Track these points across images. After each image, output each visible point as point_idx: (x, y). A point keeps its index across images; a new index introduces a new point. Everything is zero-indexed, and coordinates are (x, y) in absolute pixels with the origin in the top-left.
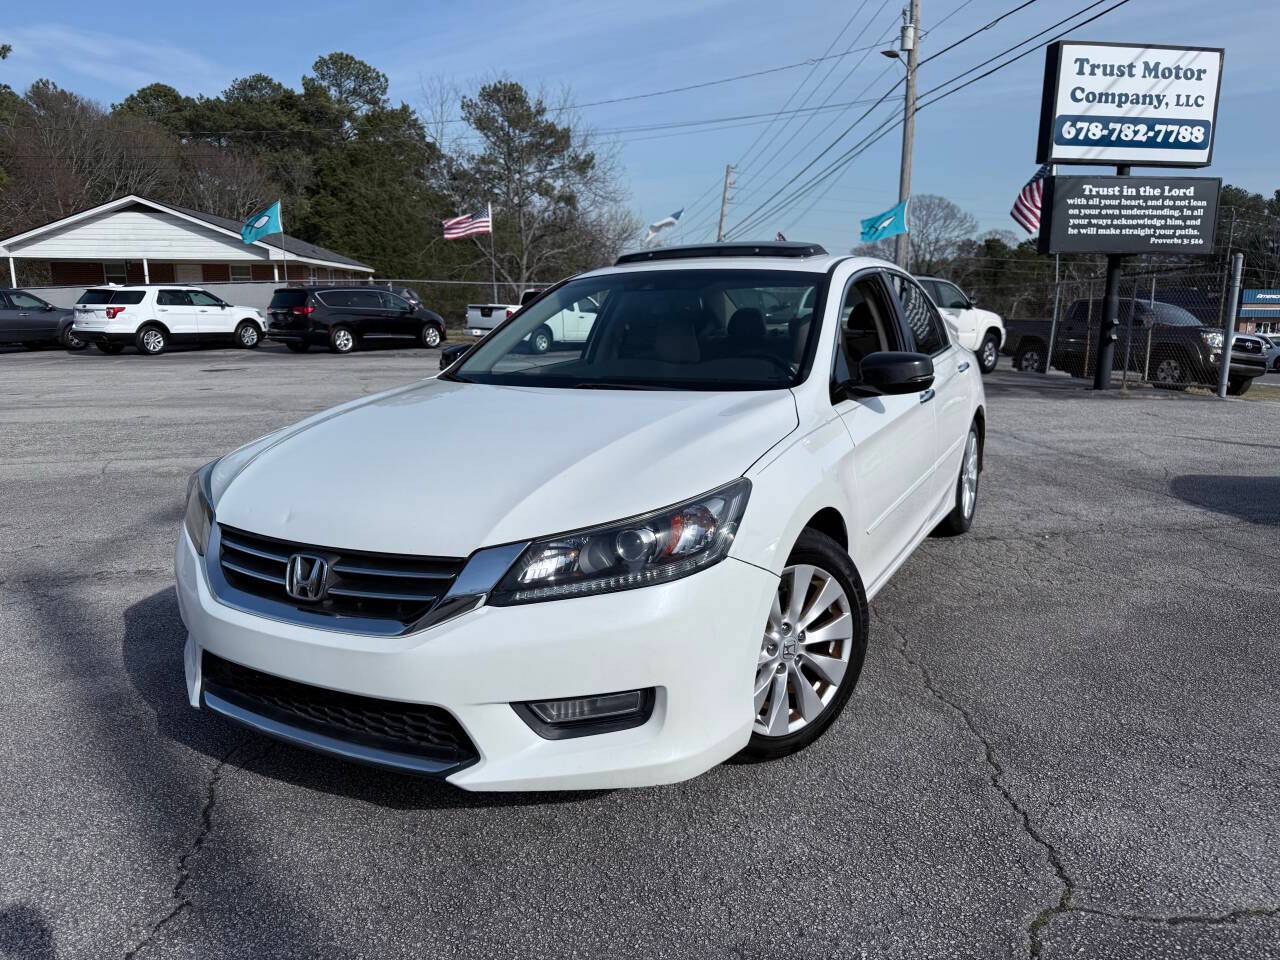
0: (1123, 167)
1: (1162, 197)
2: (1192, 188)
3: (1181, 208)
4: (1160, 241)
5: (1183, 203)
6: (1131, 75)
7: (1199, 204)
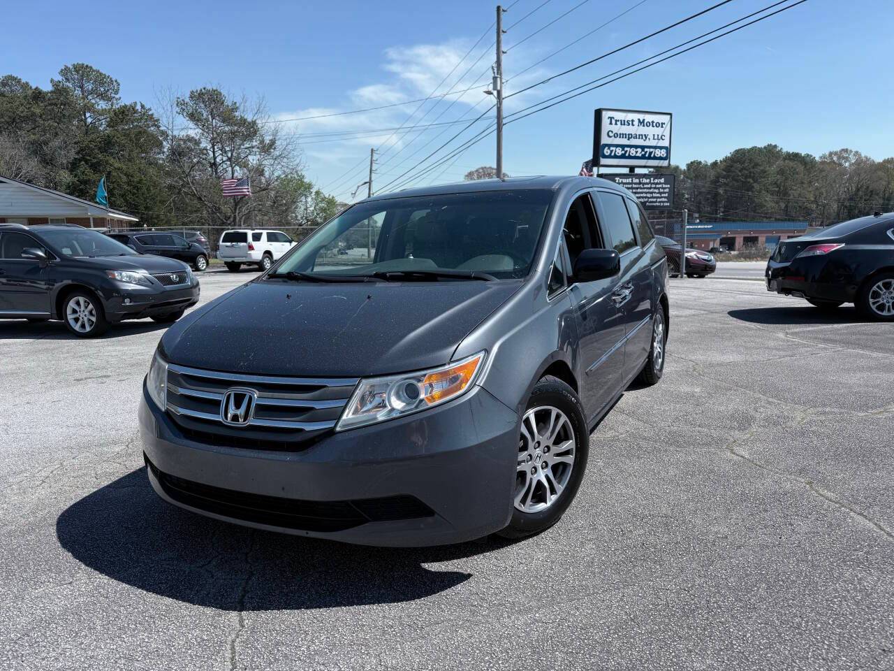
0: (632, 169)
1: (650, 183)
2: (663, 179)
3: (659, 188)
4: (651, 204)
5: (659, 186)
6: (633, 125)
7: (666, 186)
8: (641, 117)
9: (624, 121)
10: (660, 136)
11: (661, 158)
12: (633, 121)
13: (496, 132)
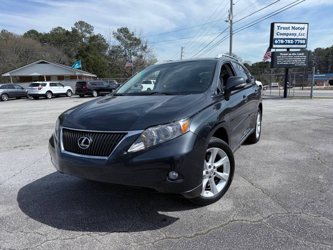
0: (288, 49)
1: (297, 55)
2: (303, 53)
3: (301, 58)
4: (297, 65)
5: (301, 57)
6: (289, 29)
7: (305, 57)
8: (293, 25)
9: (285, 28)
10: (302, 34)
11: (302, 44)
12: (289, 27)
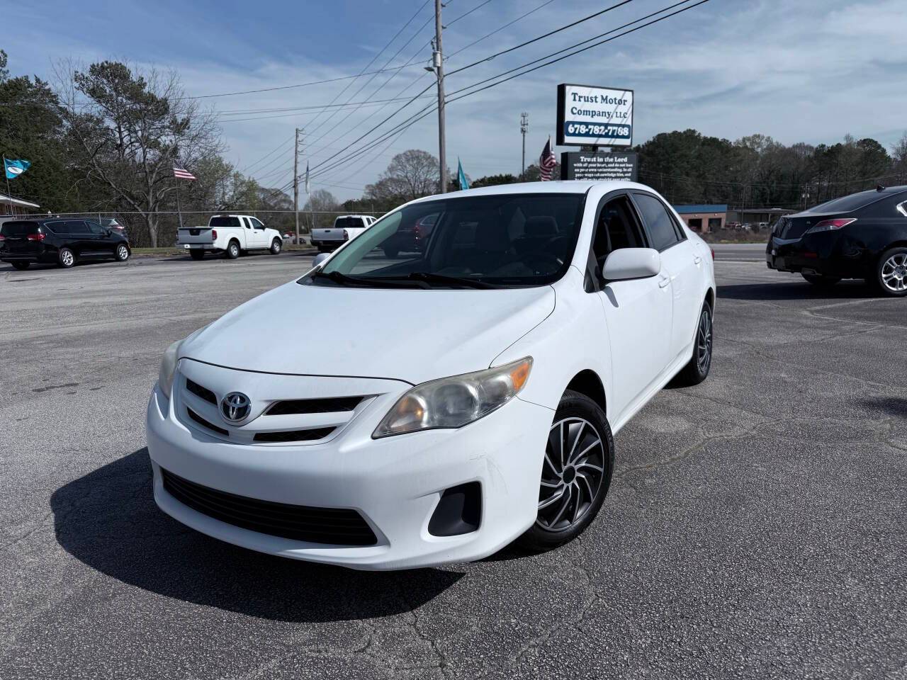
0: (595, 147)
1: (614, 162)
2: (626, 158)
3: (622, 168)
6: (596, 102)
7: (629, 165)
8: (605, 93)
9: (588, 97)
10: (622, 115)
11: (623, 137)
12: (596, 97)
13: (437, 110)
